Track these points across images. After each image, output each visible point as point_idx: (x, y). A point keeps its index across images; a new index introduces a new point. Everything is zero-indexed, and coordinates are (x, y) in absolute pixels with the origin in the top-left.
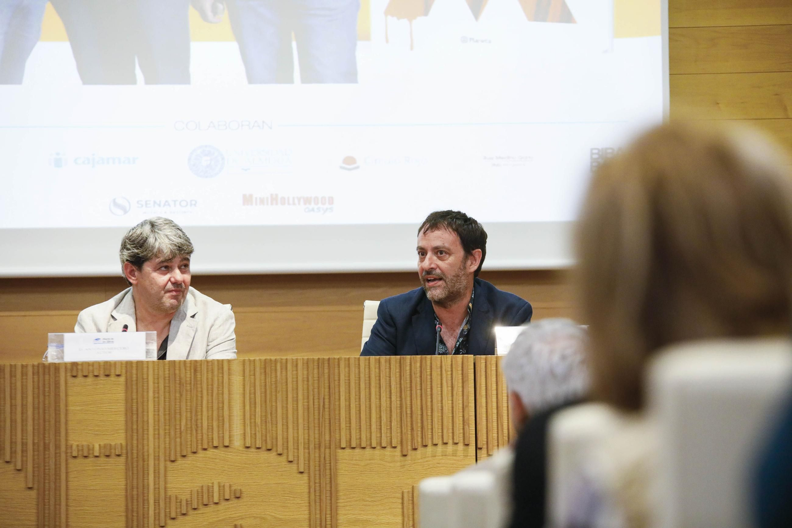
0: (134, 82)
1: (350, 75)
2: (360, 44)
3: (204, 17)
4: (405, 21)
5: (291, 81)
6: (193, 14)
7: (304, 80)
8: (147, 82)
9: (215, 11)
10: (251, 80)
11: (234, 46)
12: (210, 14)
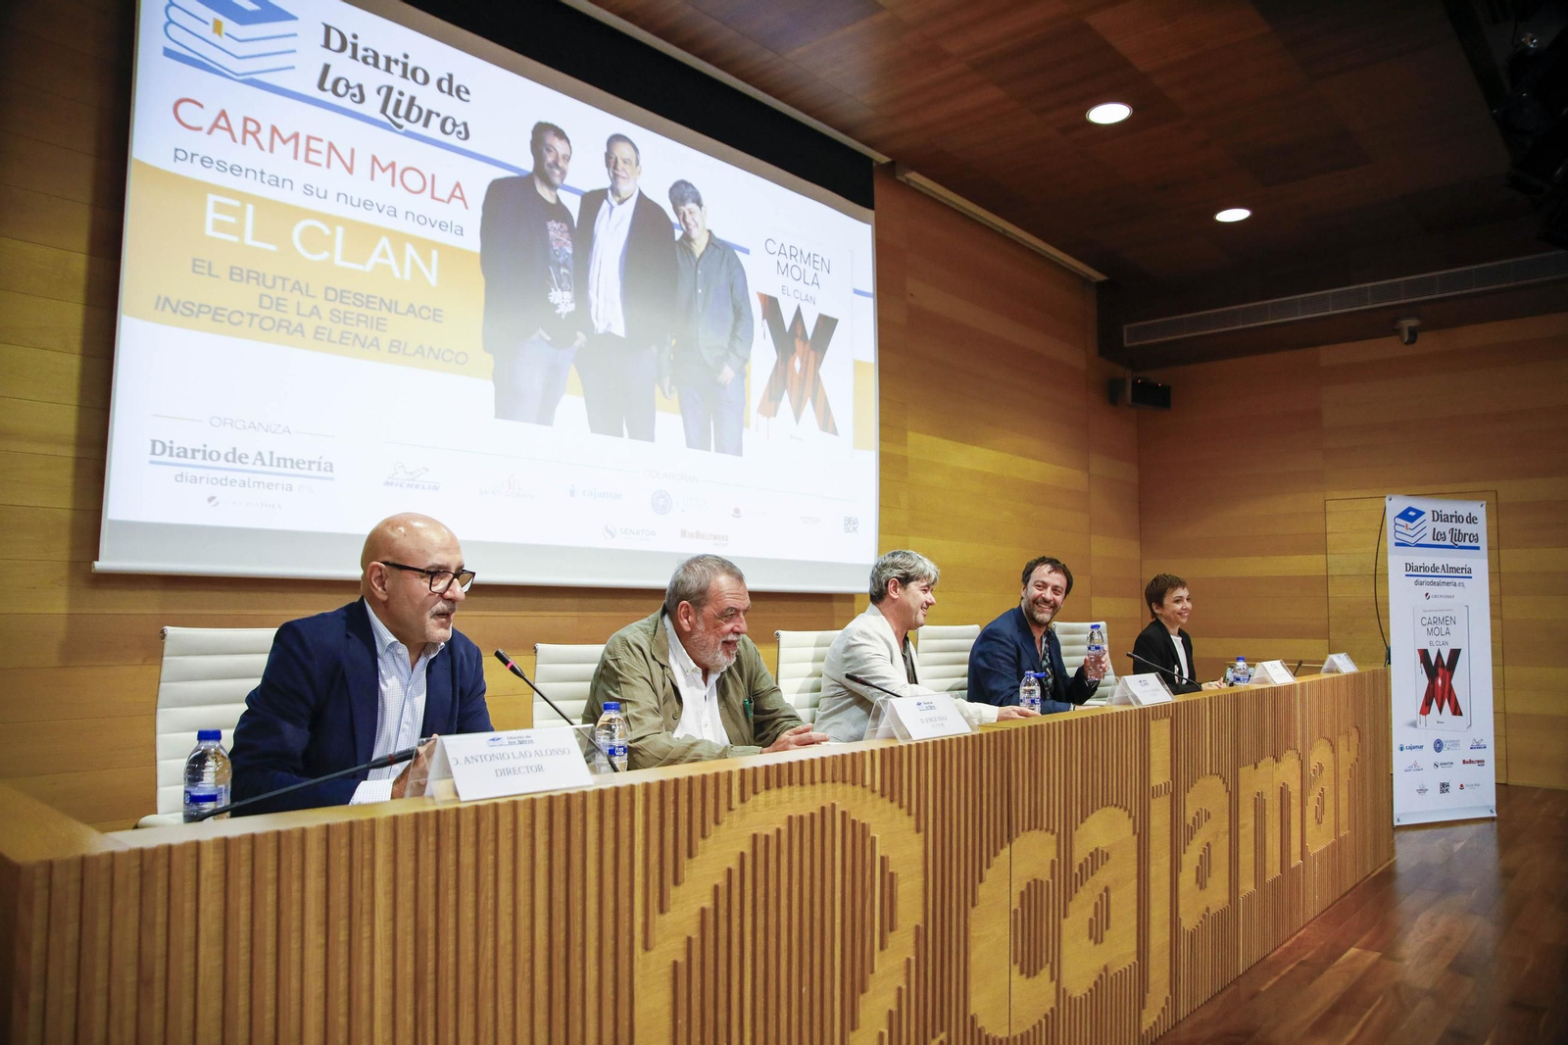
0: (622, 436)
1: (738, 451)
2: (745, 430)
3: (664, 394)
4: (765, 418)
5: (709, 450)
6: (658, 390)
7: (717, 451)
8: (631, 437)
9: (670, 392)
10: (689, 444)
11: (679, 418)
12: (667, 392)
